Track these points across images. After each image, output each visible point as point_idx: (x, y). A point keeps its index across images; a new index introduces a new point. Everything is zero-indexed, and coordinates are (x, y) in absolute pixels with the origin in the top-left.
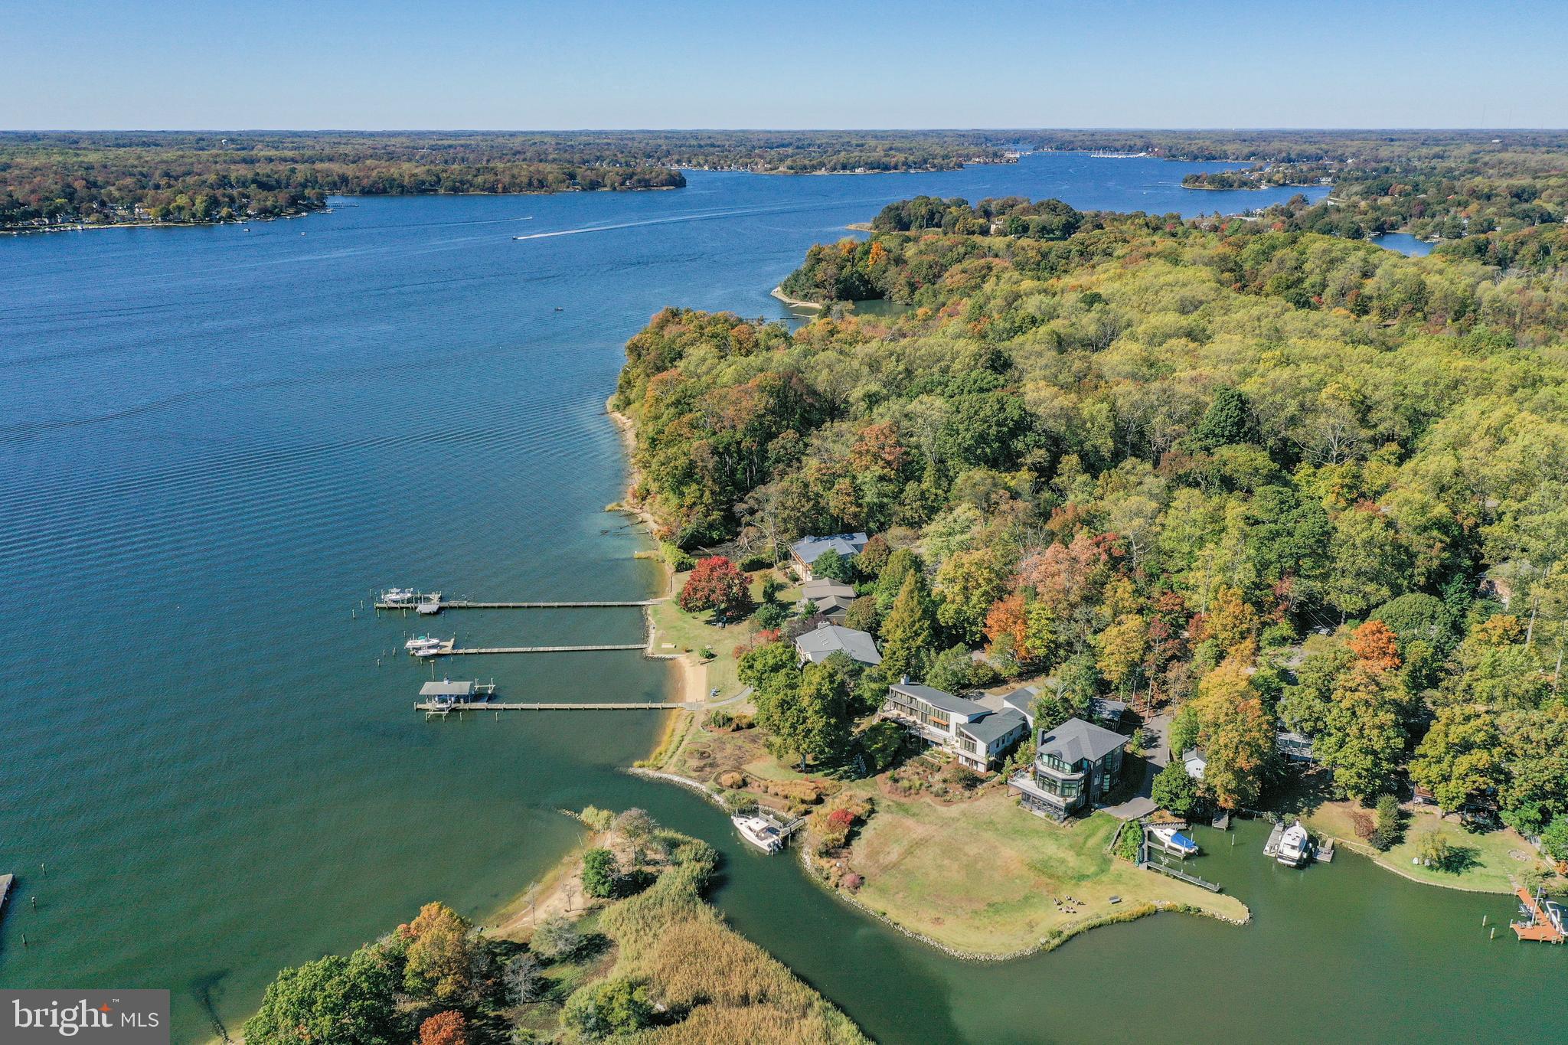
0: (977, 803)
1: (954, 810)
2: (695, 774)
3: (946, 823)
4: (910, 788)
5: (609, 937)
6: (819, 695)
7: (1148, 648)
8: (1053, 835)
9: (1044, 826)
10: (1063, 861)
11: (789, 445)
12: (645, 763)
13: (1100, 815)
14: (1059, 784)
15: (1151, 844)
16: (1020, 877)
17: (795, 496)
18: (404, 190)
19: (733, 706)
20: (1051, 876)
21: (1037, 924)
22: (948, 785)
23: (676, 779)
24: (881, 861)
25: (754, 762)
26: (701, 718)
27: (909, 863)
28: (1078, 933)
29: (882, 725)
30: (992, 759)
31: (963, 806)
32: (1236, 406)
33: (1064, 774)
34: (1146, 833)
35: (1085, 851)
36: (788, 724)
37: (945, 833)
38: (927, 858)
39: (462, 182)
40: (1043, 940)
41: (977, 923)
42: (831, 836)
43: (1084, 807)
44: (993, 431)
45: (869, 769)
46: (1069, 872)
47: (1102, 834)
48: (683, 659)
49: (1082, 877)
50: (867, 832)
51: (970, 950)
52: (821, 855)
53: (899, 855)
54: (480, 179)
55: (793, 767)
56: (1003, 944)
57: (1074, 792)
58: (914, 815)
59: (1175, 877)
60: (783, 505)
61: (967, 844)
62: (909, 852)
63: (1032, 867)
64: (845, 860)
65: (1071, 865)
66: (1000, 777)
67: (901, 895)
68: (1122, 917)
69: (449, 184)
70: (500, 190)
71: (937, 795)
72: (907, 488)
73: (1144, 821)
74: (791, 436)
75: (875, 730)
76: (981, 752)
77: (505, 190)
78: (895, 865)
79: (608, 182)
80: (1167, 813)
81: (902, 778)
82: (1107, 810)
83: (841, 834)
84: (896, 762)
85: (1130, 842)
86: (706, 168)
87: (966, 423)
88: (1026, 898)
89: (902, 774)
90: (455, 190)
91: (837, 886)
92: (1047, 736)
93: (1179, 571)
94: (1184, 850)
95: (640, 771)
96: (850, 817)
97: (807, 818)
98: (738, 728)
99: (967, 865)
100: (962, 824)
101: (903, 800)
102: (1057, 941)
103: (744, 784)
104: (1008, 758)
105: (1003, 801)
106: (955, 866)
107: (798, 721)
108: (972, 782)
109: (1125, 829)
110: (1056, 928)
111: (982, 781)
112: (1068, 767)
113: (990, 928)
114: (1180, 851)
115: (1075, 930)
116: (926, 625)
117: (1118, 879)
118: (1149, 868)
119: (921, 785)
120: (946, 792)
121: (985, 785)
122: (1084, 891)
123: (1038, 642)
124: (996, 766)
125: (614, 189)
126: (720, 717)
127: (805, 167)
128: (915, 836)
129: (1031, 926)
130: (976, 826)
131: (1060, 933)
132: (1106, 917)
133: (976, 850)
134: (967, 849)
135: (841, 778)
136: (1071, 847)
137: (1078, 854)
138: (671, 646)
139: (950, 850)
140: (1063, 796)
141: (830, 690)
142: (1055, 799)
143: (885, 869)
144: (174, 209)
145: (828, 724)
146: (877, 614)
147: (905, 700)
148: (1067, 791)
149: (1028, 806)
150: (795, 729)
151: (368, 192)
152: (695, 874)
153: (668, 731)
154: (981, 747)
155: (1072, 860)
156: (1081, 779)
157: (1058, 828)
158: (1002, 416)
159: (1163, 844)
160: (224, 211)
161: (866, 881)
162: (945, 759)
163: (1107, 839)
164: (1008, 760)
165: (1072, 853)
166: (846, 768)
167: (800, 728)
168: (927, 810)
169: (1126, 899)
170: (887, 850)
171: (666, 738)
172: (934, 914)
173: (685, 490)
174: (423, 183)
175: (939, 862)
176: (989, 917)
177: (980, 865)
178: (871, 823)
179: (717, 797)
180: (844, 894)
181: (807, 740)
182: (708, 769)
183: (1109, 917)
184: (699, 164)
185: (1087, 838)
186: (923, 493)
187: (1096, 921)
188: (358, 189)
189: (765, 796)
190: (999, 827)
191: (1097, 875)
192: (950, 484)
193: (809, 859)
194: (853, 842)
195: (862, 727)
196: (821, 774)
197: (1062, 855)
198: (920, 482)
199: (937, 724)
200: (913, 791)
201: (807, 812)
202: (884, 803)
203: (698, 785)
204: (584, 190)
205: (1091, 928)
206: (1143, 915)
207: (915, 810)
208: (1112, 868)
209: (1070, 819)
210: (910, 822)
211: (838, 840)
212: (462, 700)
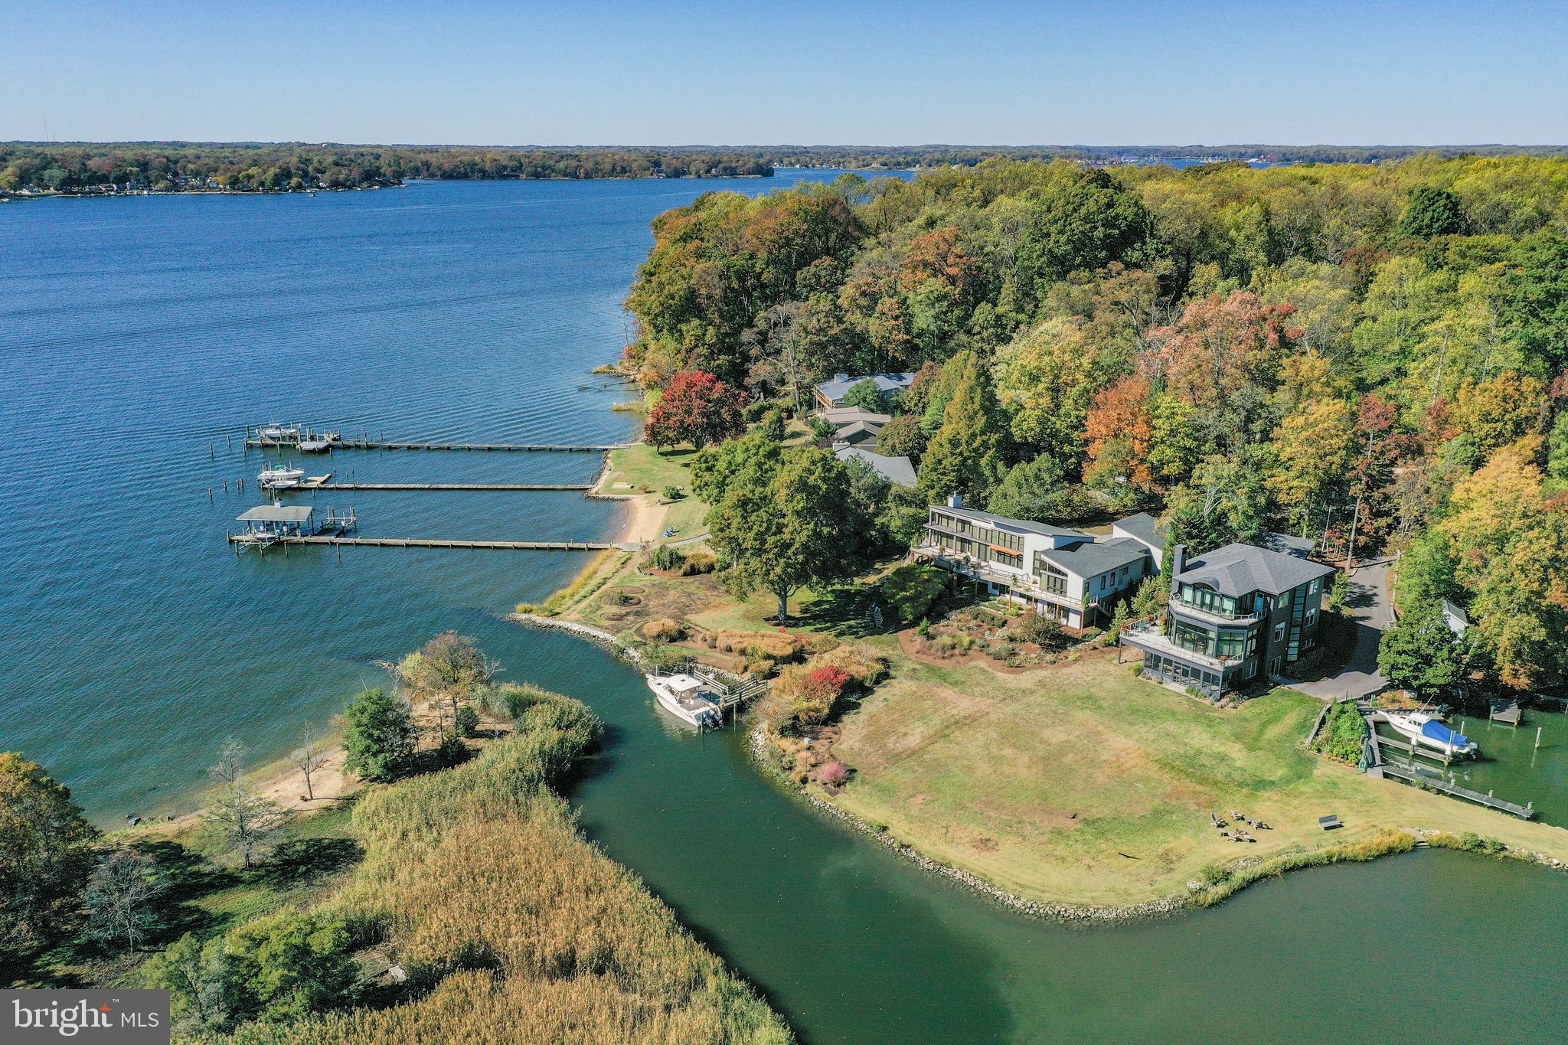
0: (1065, 670)
1: (1026, 679)
2: (606, 623)
3: (1009, 696)
4: (953, 647)
5: (361, 844)
6: (803, 486)
7: (1356, 450)
8: (1201, 717)
9: (1185, 705)
10: (1223, 758)
11: (823, 273)
12: (534, 607)
13: (1284, 694)
14: (1212, 635)
15: (1383, 739)
16: (1145, 780)
17: (821, 316)
18: (485, 175)
19: (692, 546)
20: (1203, 781)
21: (1180, 858)
22: (1017, 646)
23: (576, 627)
24: (891, 746)
25: (707, 612)
26: (639, 559)
27: (939, 750)
28: (1264, 876)
29: (914, 568)
30: (1092, 605)
31: (1042, 674)
32: (1445, 206)
33: (1225, 615)
34: (1372, 725)
35: (1262, 743)
36: (751, 535)
37: (1008, 710)
38: (972, 742)
39: (544, 168)
40: (1194, 885)
41: (1061, 850)
42: (805, 705)
43: (1255, 679)
44: (1099, 233)
45: (893, 622)
46: (1236, 775)
47: (1291, 719)
48: (639, 501)
49: (1260, 785)
50: (870, 706)
51: (1047, 897)
52: (783, 732)
53: (924, 739)
54: (562, 165)
55: (767, 620)
56: (1113, 890)
57: (1239, 650)
58: (956, 683)
59: (1439, 792)
60: (805, 329)
61: (1047, 726)
62: (942, 735)
63: (1165, 764)
64: (826, 742)
65: (1239, 764)
66: (1108, 636)
67: (919, 799)
68: (1349, 852)
69: (531, 169)
70: (582, 175)
71: (997, 657)
72: (977, 312)
73: (1366, 705)
74: (827, 263)
75: (905, 575)
76: (1074, 593)
77: (588, 176)
78: (913, 753)
79: (693, 169)
80: (1406, 695)
81: (941, 634)
82: (1297, 687)
83: (822, 703)
84: (935, 611)
85: (1344, 732)
86: (798, 166)
87: (1061, 223)
88: (1157, 814)
89: (942, 629)
90: (536, 175)
91: (804, 780)
92: (1188, 562)
93: (1384, 381)
94: (1449, 749)
95: (523, 616)
96: (842, 678)
97: (771, 683)
98: (693, 571)
99: (1043, 758)
100: (1039, 697)
101: (939, 662)
102: (1222, 889)
103: (682, 636)
104: (1122, 603)
105: (1112, 668)
106: (1024, 759)
107: (768, 529)
108: (1057, 641)
109: (1334, 713)
110: (1219, 865)
111: (1076, 641)
112: (1229, 605)
113: (1087, 861)
114: (1442, 752)
115: (1259, 869)
116: (993, 440)
117: (1332, 787)
118: (1386, 775)
119: (972, 643)
120: (1015, 654)
121: (1079, 646)
122: (1265, 807)
123: (1169, 452)
124: (1098, 618)
125: (699, 177)
126: (667, 553)
127: (899, 164)
128: (954, 712)
129: (1168, 861)
130: (1064, 701)
131: (1227, 876)
132: (1312, 853)
133: (1063, 737)
134: (1046, 734)
135: (842, 634)
136: (1238, 737)
137: (1251, 748)
138: (626, 486)
139: (1013, 734)
140: (1218, 654)
141: (824, 480)
142: (1203, 660)
143: (895, 758)
144: (244, 177)
145: (816, 534)
146: (921, 436)
147: (953, 528)
148: (1226, 649)
149: (1155, 676)
150: (764, 542)
151: (448, 176)
152: (546, 747)
153: (586, 572)
154: (1075, 584)
155: (1238, 754)
156: (1251, 627)
157: (1210, 709)
158: (1111, 213)
159: (1407, 740)
160: (294, 181)
161: (858, 777)
162: (1013, 610)
163: (1303, 727)
164: (1121, 609)
165: (1238, 746)
166: (852, 622)
167: (771, 540)
168: (978, 677)
169: (1352, 822)
170: (903, 730)
171: (578, 580)
172: (977, 831)
173: (684, 327)
174: (505, 168)
175: (995, 751)
176: (1085, 842)
177: (1069, 758)
178: (880, 692)
179: (632, 652)
180: (816, 794)
181: (782, 561)
182: (631, 618)
183: (1322, 852)
184: (791, 164)
185: (1265, 725)
186: (998, 317)
187: (1300, 858)
188: (439, 173)
189: (710, 652)
190: (1105, 704)
191: (1289, 782)
192: (1036, 306)
193: (762, 739)
194: (845, 718)
195: (886, 573)
196: (809, 628)
197: (1222, 749)
198: (995, 305)
199: (1002, 556)
200: (957, 652)
201: (772, 675)
202: (908, 665)
203: (608, 636)
204: (668, 177)
205: (1290, 870)
206: (1390, 851)
207: (958, 676)
208: (1317, 772)
209: (1232, 695)
210: (947, 693)
211: (817, 710)
212: (298, 532)
